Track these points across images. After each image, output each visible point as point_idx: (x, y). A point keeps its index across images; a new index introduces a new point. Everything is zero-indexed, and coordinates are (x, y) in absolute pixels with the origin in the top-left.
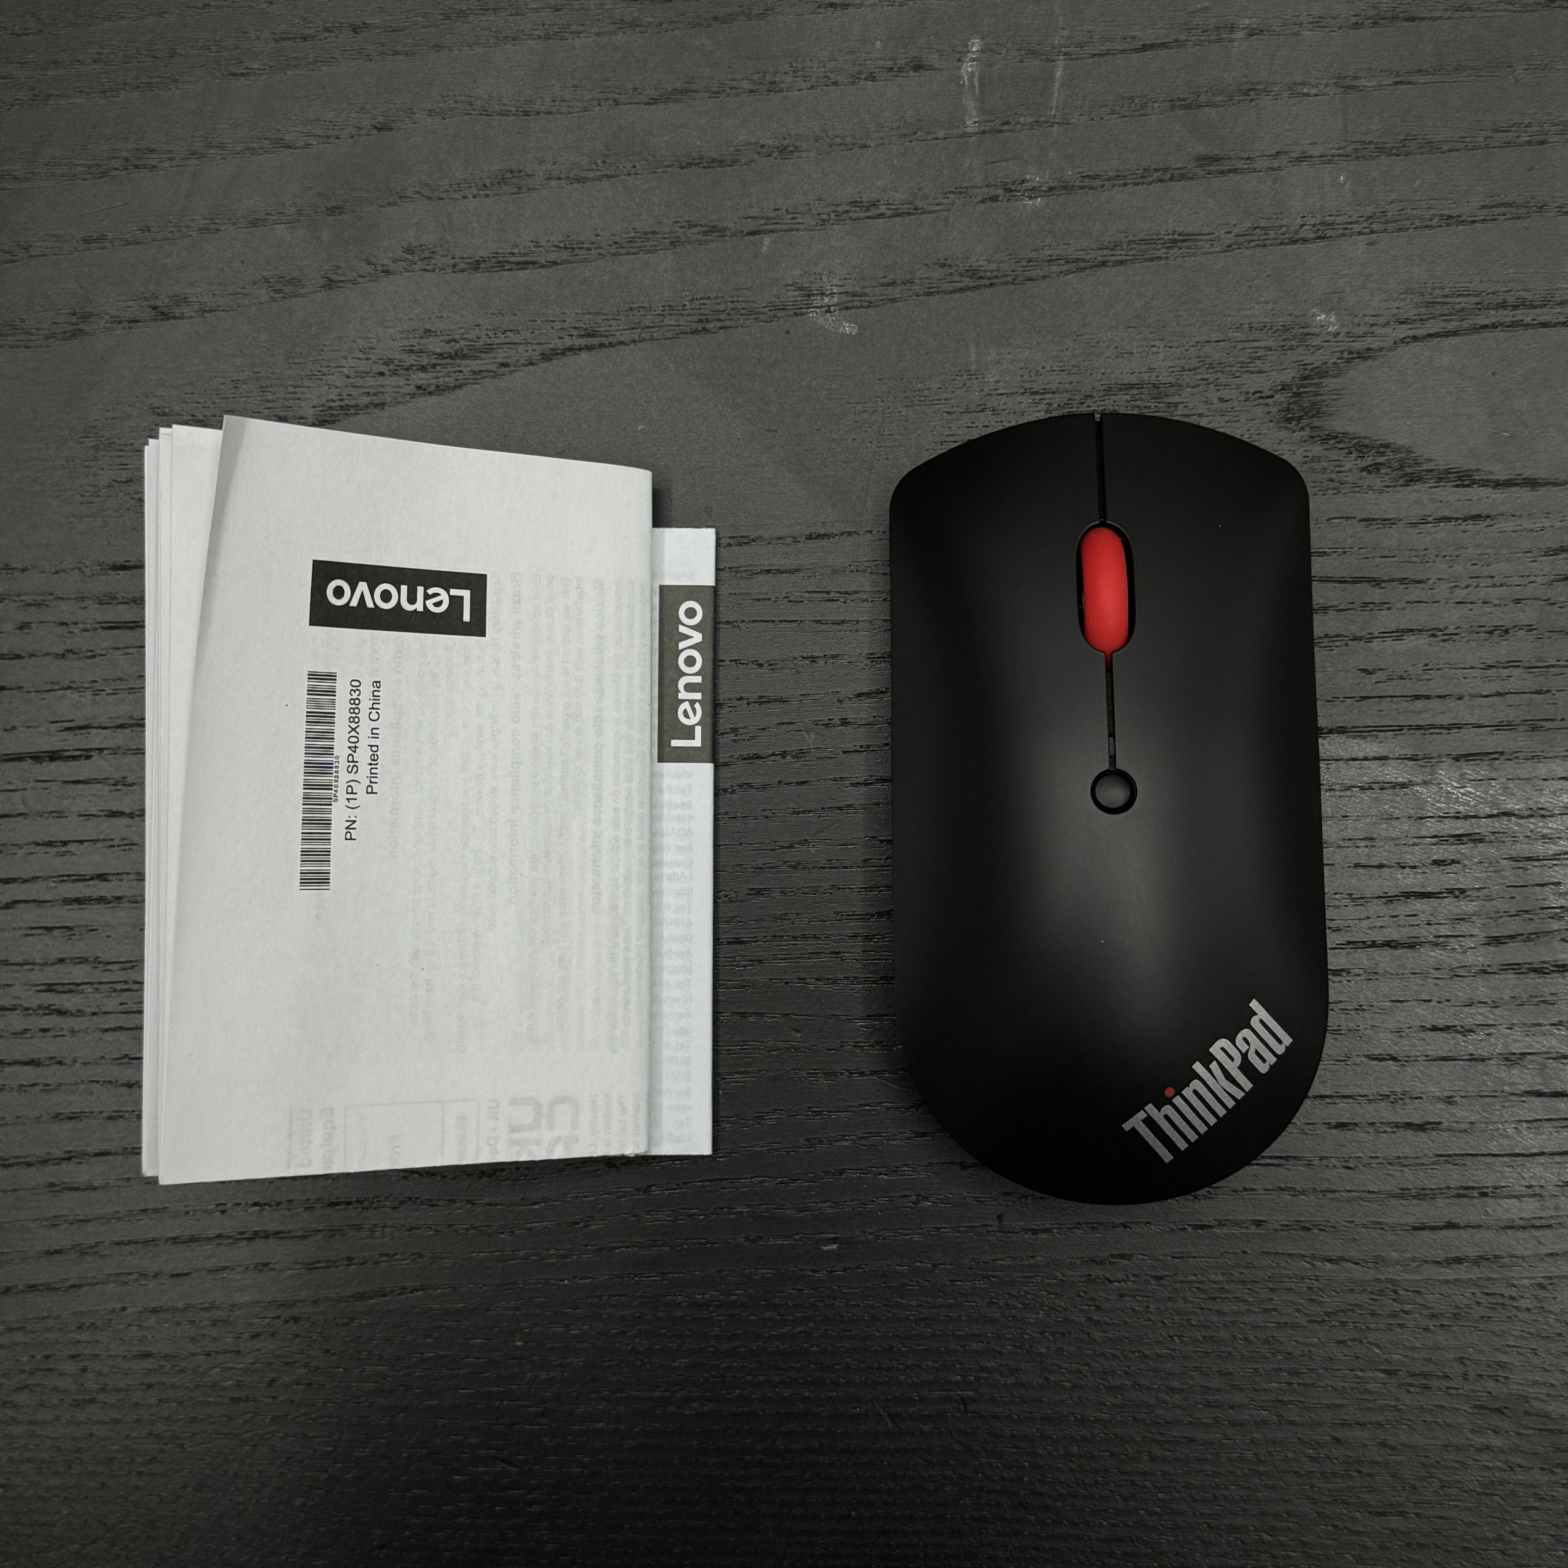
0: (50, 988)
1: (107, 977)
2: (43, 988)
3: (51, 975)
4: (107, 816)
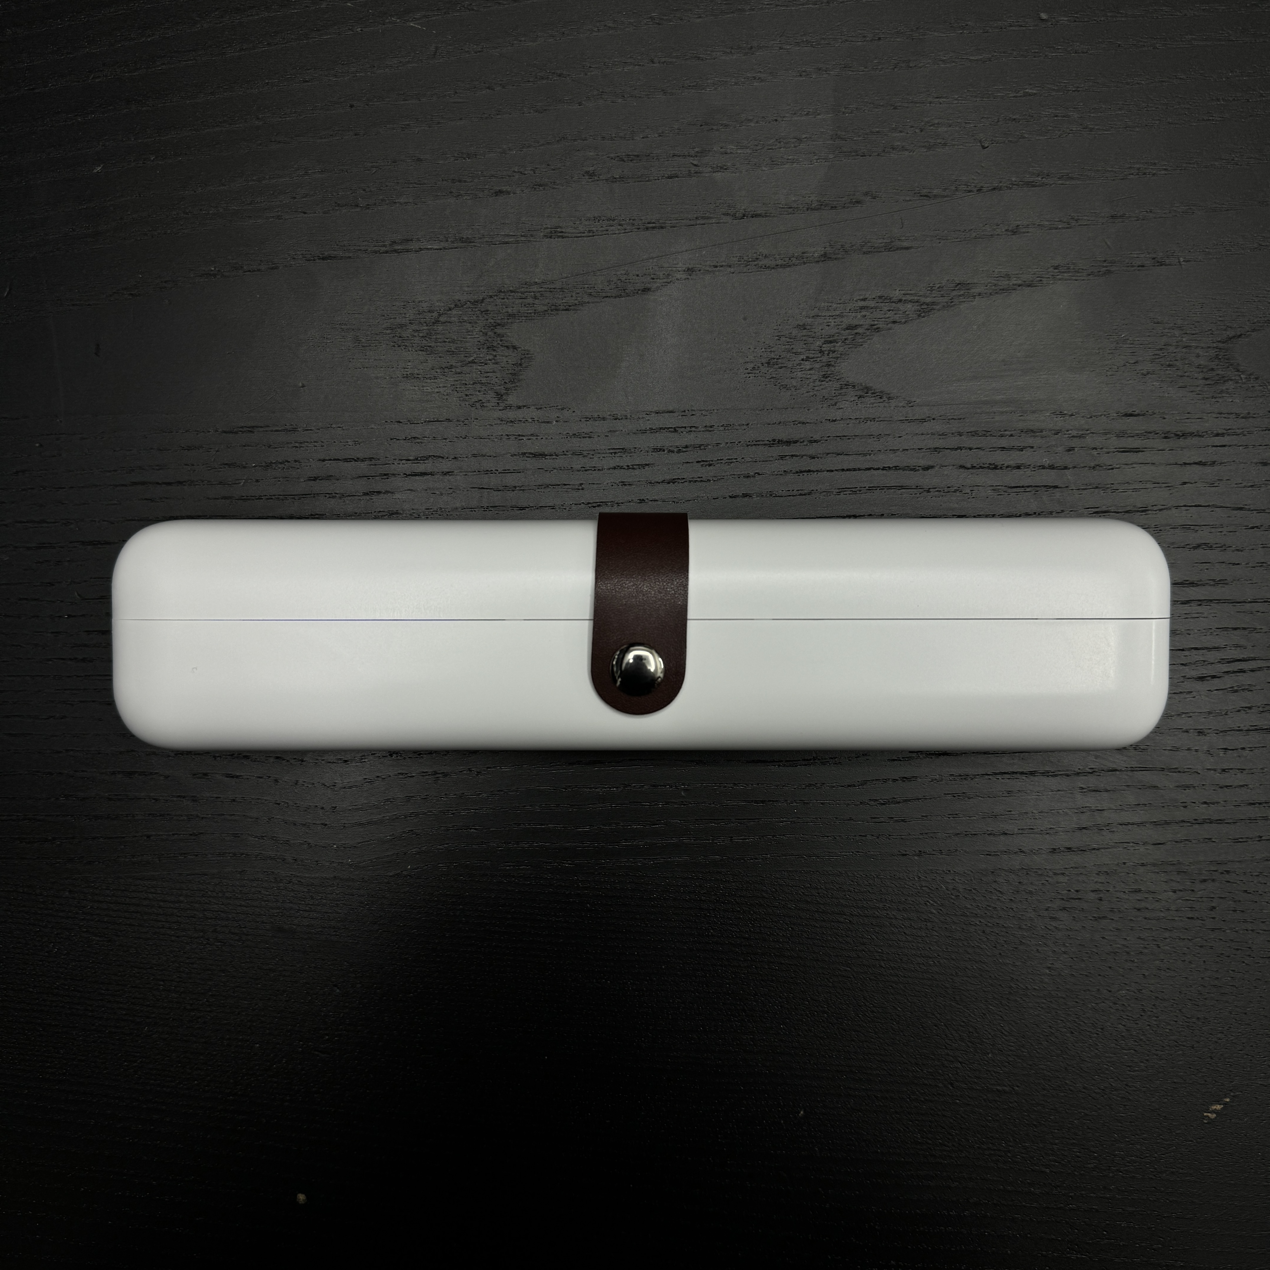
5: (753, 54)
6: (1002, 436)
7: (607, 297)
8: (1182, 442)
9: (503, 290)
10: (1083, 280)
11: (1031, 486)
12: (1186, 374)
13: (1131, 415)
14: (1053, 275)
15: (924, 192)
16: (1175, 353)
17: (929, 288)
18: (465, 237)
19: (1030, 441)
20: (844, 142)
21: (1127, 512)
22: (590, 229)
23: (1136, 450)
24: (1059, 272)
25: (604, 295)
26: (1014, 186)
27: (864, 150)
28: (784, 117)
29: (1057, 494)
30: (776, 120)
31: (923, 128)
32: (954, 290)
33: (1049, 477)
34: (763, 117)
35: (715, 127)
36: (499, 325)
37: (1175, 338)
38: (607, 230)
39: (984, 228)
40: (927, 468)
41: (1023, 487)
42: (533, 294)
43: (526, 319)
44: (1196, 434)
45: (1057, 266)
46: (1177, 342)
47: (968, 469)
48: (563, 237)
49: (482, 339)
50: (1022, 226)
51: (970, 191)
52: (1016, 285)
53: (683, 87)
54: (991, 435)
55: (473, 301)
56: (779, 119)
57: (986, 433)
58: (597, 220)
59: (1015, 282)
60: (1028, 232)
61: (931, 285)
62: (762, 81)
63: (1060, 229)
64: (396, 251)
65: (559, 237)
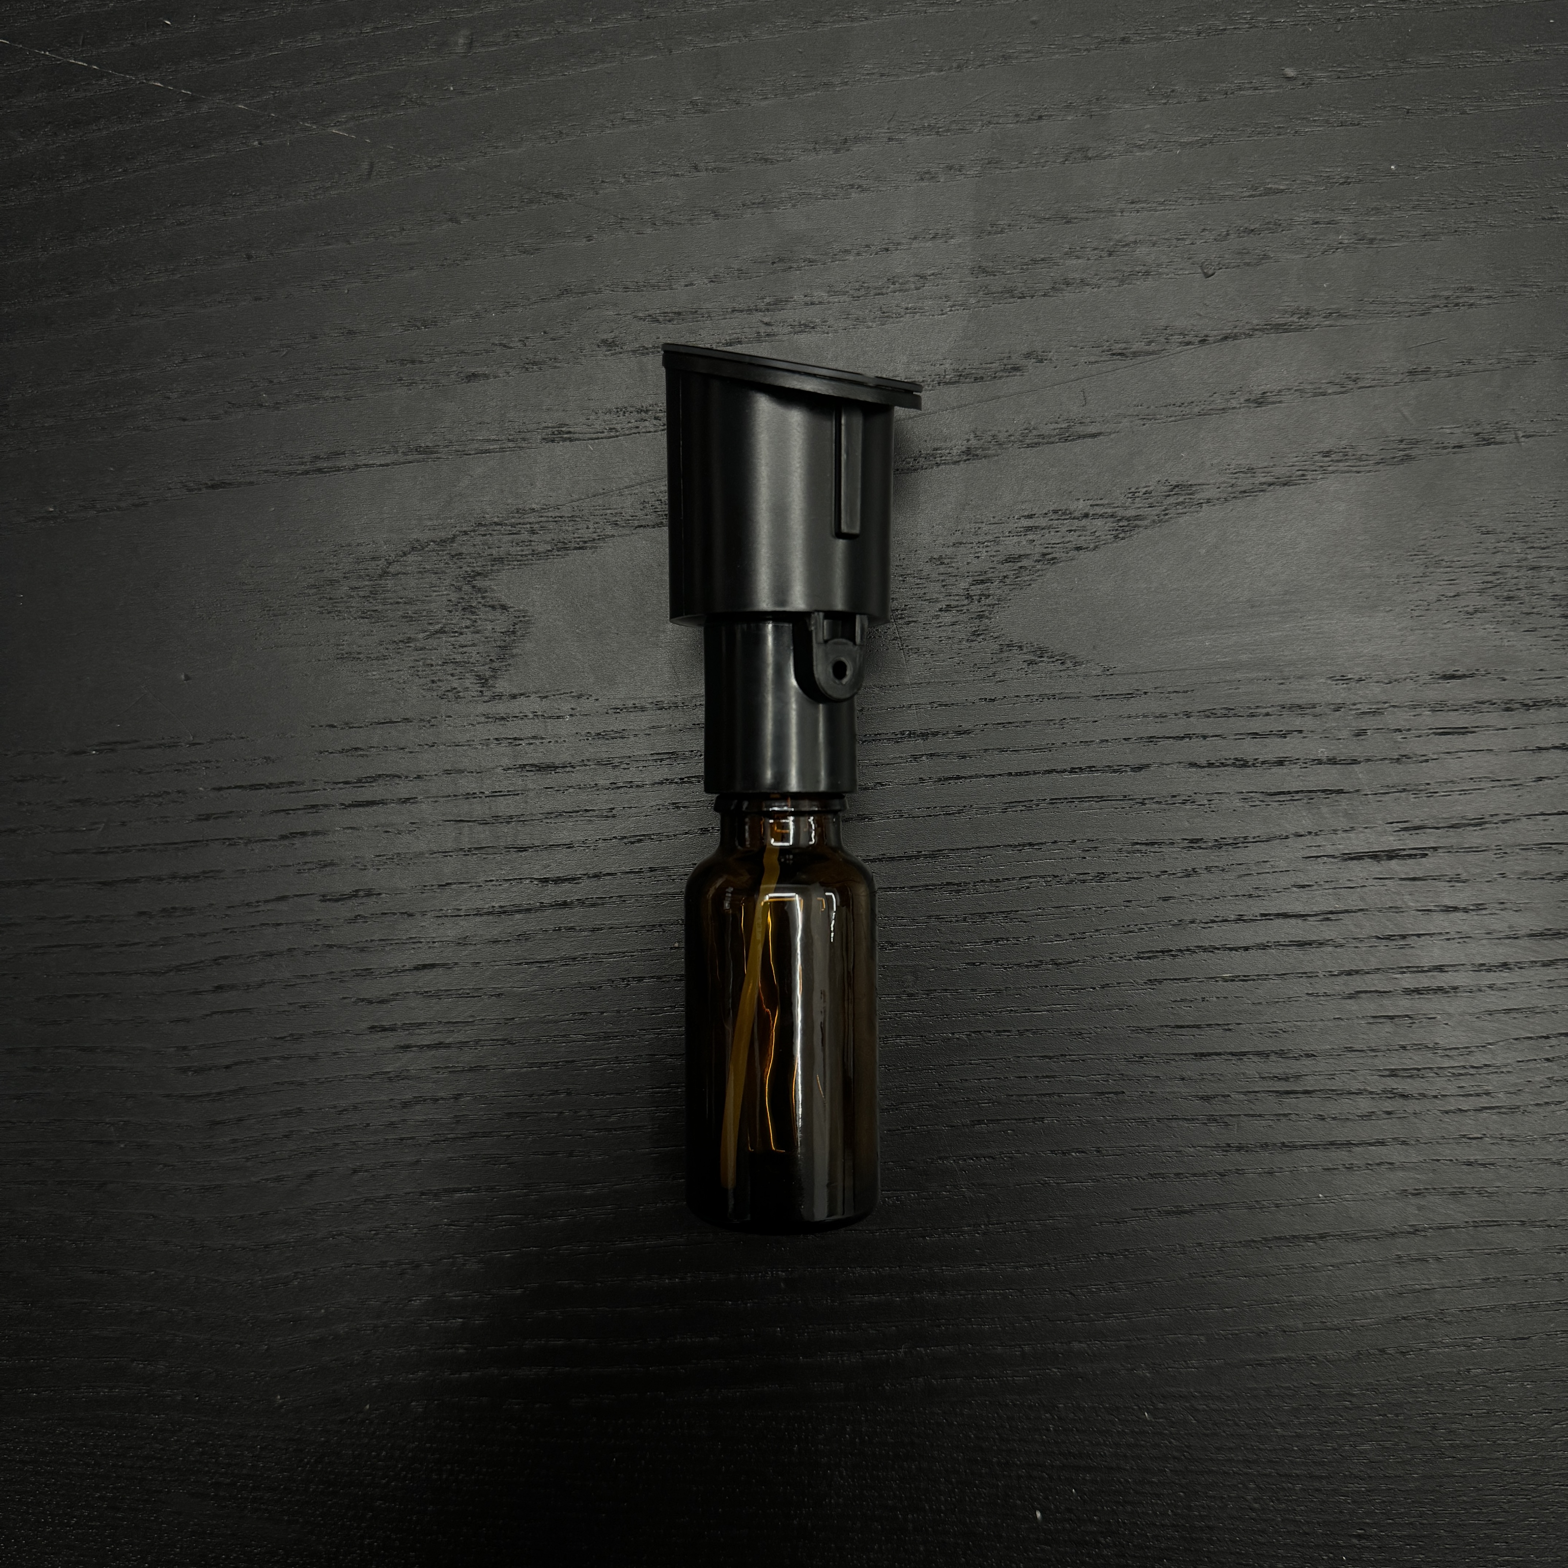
0: (1393, 1073)
1: (1447, 1063)
2: (1387, 1073)
3: (1394, 1062)
4: (1442, 911)
5: (848, 150)
6: (1252, 715)
7: (642, 526)
8: (1533, 716)
9: (483, 523)
10: (1369, 471)
11: (1302, 791)
12: (1535, 610)
13: (1453, 677)
14: (1321, 467)
15: (1117, 348)
16: (1516, 578)
17: (1130, 495)
18: (423, 445)
19: (1297, 722)
20: (992, 277)
21: (1452, 826)
22: (612, 426)
23: (1463, 731)
24: (1332, 461)
25: (636, 523)
26: (1256, 332)
27: (1023, 289)
28: (899, 244)
29: (1344, 802)
30: (887, 250)
31: (1112, 250)
32: (1169, 496)
33: (1328, 777)
34: (867, 246)
35: (795, 265)
36: (479, 574)
37: (1516, 555)
38: (637, 427)
39: (1212, 399)
40: (1139, 769)
41: (1289, 793)
42: (528, 526)
43: (520, 565)
44: (1554, 702)
45: (1328, 452)
46: (1519, 561)
47: (1204, 767)
48: (571, 440)
49: (454, 596)
50: (1271, 392)
51: (1188, 343)
52: (1265, 483)
53: (744, 205)
54: (1235, 715)
55: (438, 540)
56: (891, 246)
57: (1229, 713)
58: (622, 413)
59: (1263, 480)
60: (1280, 402)
61: (1133, 490)
62: (864, 190)
63: (1330, 394)
64: (320, 471)
65: (565, 440)
